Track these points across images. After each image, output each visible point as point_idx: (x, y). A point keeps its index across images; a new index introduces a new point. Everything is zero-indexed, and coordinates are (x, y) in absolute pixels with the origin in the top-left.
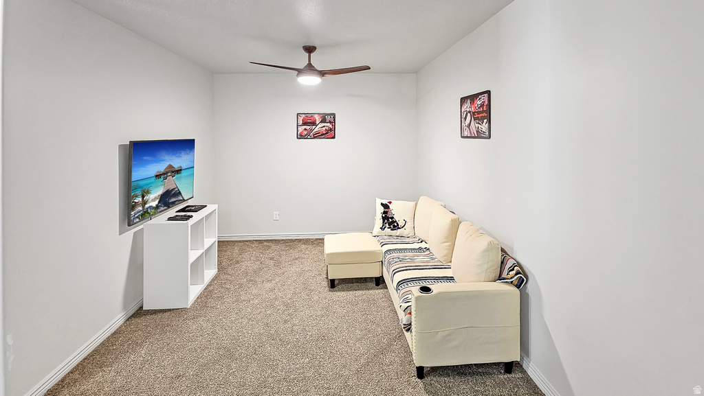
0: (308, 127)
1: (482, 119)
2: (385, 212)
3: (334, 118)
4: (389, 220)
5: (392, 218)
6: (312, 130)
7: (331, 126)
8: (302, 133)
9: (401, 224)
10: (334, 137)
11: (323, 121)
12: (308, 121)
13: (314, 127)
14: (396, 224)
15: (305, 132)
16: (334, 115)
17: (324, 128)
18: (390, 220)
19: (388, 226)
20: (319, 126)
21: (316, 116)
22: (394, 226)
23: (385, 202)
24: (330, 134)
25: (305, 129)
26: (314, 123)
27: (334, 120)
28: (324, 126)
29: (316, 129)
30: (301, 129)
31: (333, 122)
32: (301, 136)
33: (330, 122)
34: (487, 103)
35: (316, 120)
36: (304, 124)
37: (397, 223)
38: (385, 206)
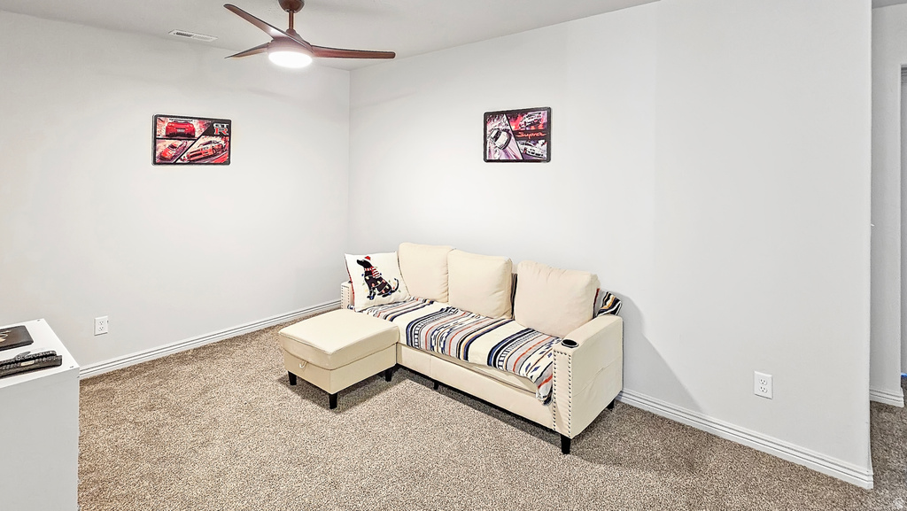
0: (178, 143)
1: (536, 140)
2: (367, 273)
3: (229, 128)
4: (376, 284)
5: (380, 279)
6: (185, 149)
7: (223, 142)
8: (164, 152)
9: (393, 285)
10: (227, 162)
11: (209, 132)
12: (180, 131)
13: (190, 142)
14: (387, 287)
15: (172, 152)
16: (229, 122)
17: (209, 146)
18: (379, 282)
19: (377, 292)
20: (201, 141)
21: (196, 125)
22: (386, 290)
23: (362, 258)
24: (220, 156)
25: (172, 147)
26: (190, 135)
27: (229, 132)
28: (210, 142)
29: (195, 147)
30: (163, 145)
31: (227, 136)
32: (161, 160)
33: (221, 135)
34: (545, 120)
35: (194, 130)
36: (170, 136)
37: (389, 286)
38: (365, 264)
